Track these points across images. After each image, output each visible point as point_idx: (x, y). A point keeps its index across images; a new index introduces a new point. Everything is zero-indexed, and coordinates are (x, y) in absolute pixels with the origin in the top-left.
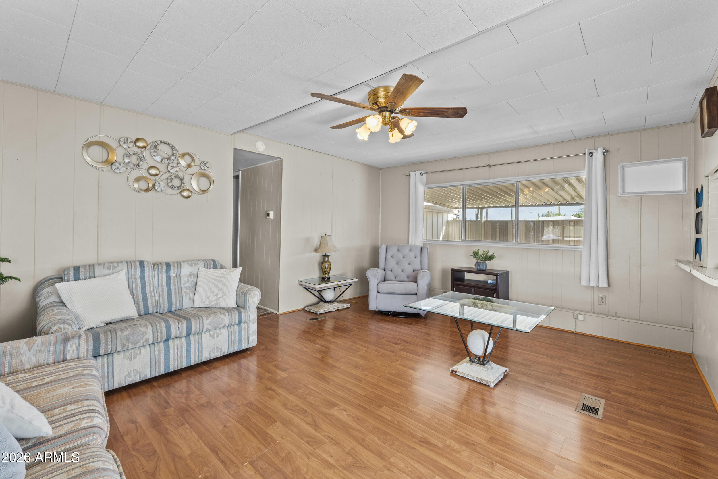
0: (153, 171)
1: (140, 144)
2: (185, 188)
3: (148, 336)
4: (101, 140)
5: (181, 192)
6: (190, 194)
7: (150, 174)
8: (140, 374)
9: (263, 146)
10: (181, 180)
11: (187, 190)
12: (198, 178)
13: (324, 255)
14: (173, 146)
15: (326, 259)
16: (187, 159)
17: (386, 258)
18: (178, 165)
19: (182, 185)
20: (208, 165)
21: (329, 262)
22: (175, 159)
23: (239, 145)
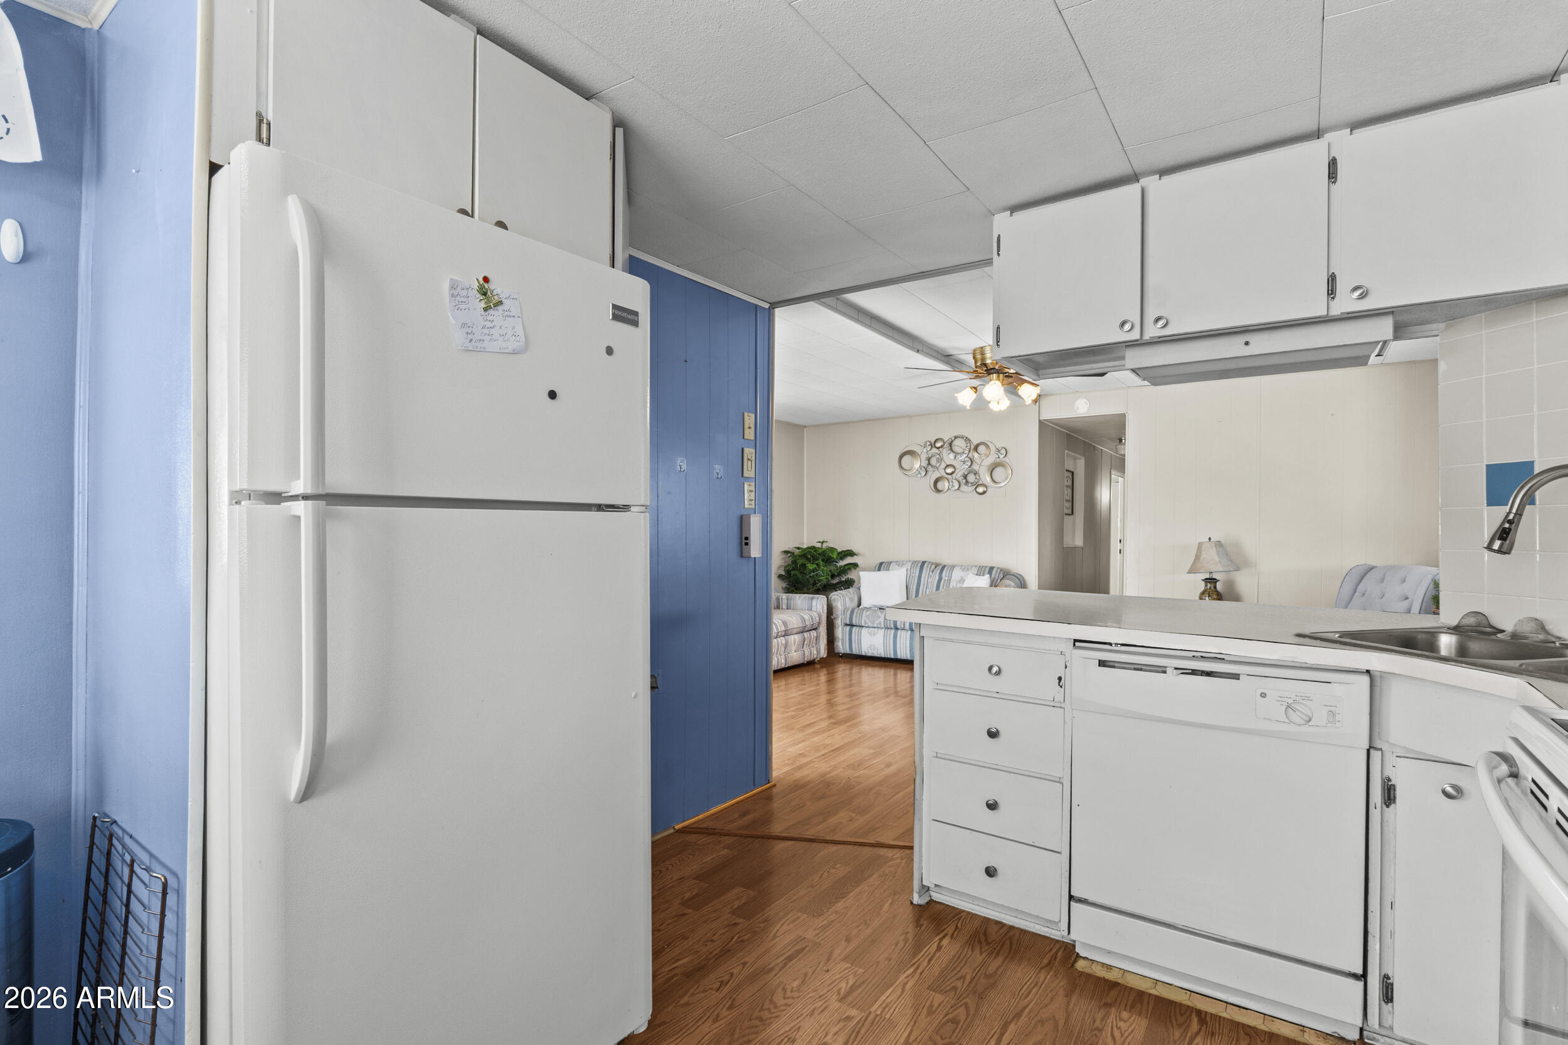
0: (949, 470)
1: (939, 444)
2: (980, 483)
3: (881, 619)
4: (910, 449)
5: (976, 489)
6: (985, 490)
7: (947, 474)
8: (877, 651)
9: (1087, 404)
10: (975, 474)
11: (983, 485)
12: (992, 470)
13: (1206, 579)
14: (967, 438)
15: (1209, 585)
16: (982, 449)
17: (1353, 597)
18: (970, 459)
19: (976, 481)
20: (1003, 451)
21: (1216, 593)
22: (969, 451)
23: (1047, 415)
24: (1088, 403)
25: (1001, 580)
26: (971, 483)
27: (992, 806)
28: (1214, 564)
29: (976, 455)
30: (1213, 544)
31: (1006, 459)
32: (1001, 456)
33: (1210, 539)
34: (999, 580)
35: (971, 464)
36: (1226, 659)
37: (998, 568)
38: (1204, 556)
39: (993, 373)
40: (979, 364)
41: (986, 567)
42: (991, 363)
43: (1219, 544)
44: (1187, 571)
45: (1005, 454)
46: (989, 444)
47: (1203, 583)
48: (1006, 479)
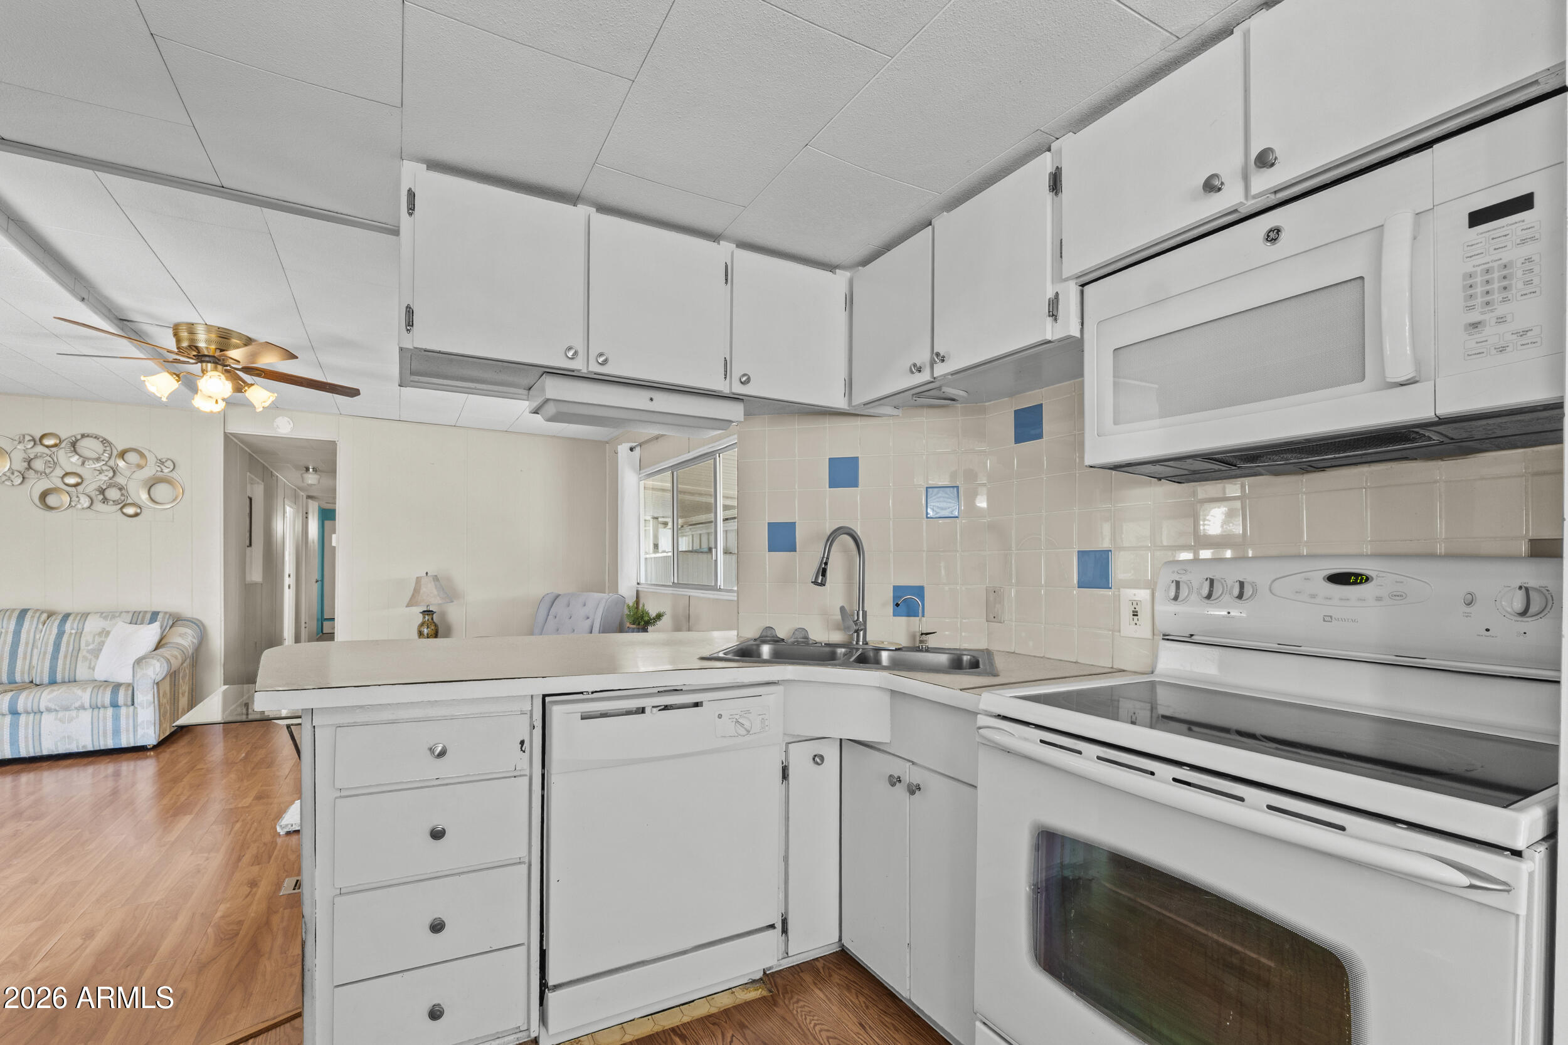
0: (71, 480)
1: (49, 442)
2: (130, 501)
5: (121, 509)
6: (139, 511)
7: (67, 485)
9: (290, 424)
10: (120, 489)
11: (133, 504)
12: (151, 485)
13: (424, 611)
14: (105, 439)
15: (427, 617)
16: (132, 457)
17: (547, 619)
18: (112, 468)
19: (123, 498)
20: (169, 464)
21: (433, 624)
22: (110, 458)
23: (235, 428)
24: (291, 422)
25: (170, 628)
26: (114, 501)
27: (437, 927)
28: (432, 598)
29: (121, 463)
30: (431, 579)
31: (174, 475)
32: (166, 470)
33: (427, 573)
34: (168, 628)
35: (113, 476)
36: (684, 689)
37: (166, 613)
38: (423, 590)
39: (208, 362)
40: (185, 344)
41: (146, 612)
42: (207, 348)
43: (436, 578)
44: (406, 605)
45: (172, 467)
46: (146, 453)
47: (421, 615)
48: (174, 500)
